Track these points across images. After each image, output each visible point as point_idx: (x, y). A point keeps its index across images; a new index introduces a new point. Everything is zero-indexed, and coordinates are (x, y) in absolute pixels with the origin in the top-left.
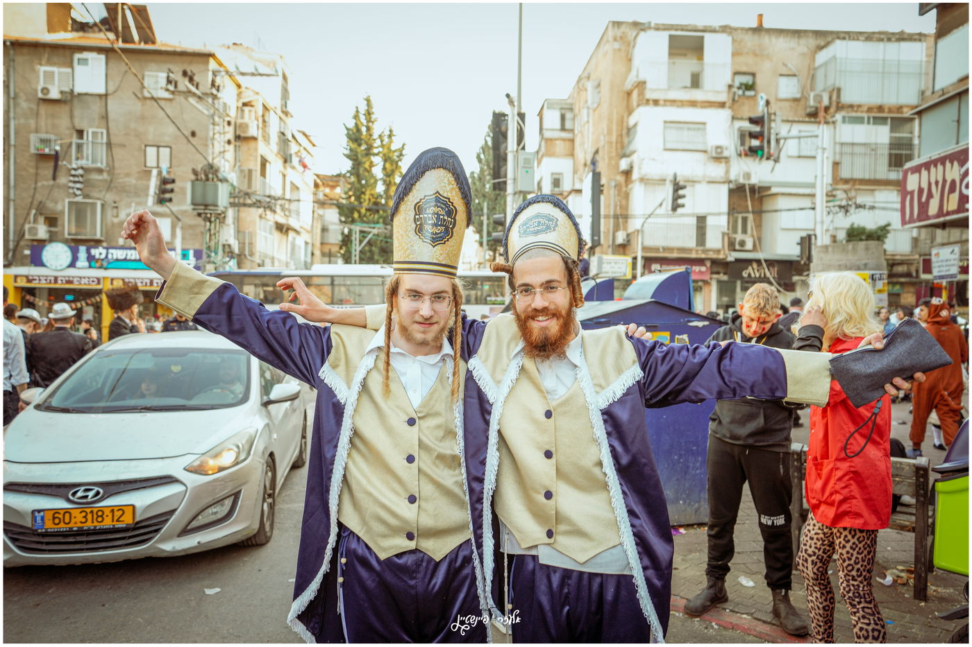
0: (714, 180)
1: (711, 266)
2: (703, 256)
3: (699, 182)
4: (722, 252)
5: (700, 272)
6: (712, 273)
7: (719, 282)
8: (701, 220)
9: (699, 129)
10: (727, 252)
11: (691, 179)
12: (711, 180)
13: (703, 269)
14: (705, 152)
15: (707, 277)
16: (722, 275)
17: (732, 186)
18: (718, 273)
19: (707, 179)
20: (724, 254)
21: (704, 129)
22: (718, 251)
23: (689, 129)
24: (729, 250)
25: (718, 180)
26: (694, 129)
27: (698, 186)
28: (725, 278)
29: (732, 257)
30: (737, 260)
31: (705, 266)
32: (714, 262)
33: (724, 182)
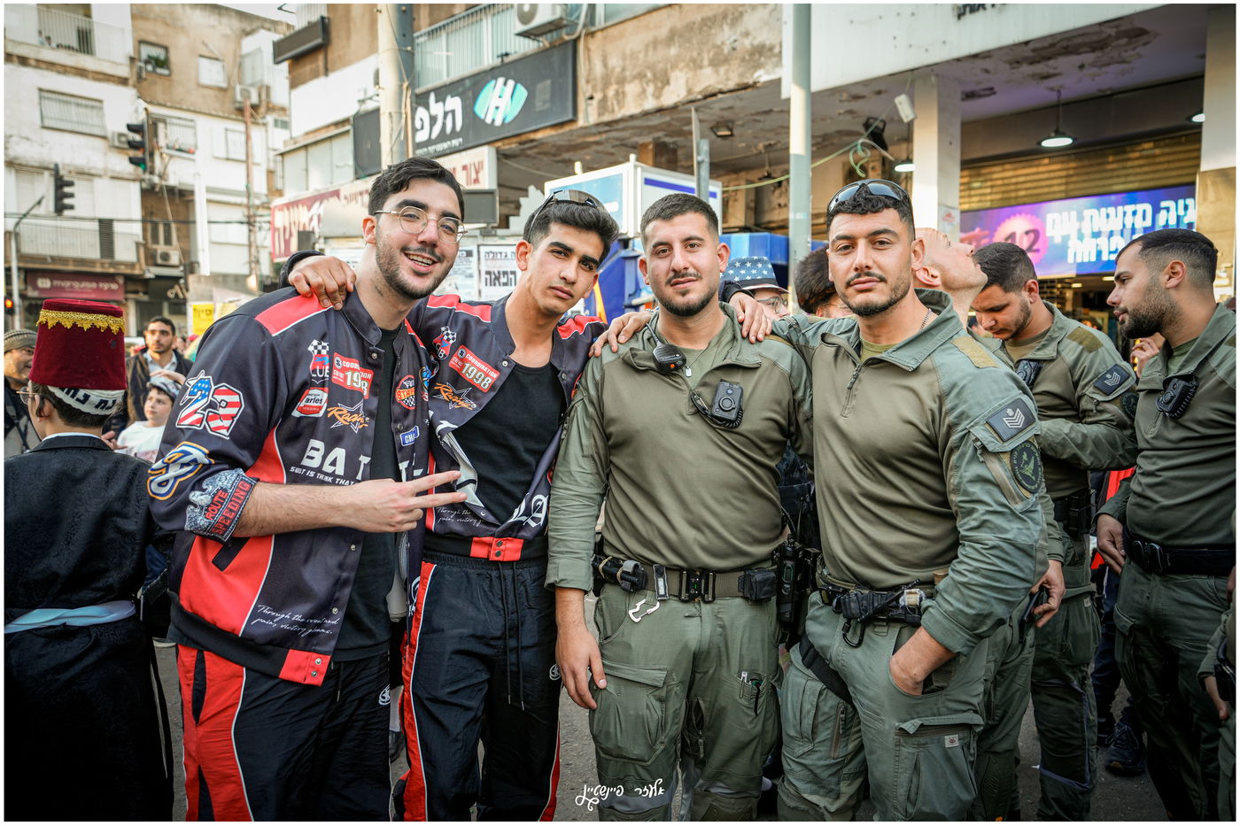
0: (120, 176)
1: (125, 283)
2: (112, 270)
3: (99, 176)
4: (138, 267)
5: (110, 290)
6: (126, 292)
7: (138, 303)
8: (106, 227)
9: (93, 107)
10: (144, 267)
11: (86, 171)
12: (116, 175)
13: (114, 286)
14: (104, 138)
15: (120, 297)
16: (141, 294)
17: (144, 185)
18: (136, 292)
19: (110, 174)
20: (141, 269)
21: (101, 109)
22: (132, 265)
23: (78, 105)
24: (147, 264)
25: (126, 176)
26: (86, 106)
27: (97, 181)
28: (145, 298)
29: (151, 272)
30: (158, 277)
31: (117, 283)
32: (129, 279)
33: (134, 180)
